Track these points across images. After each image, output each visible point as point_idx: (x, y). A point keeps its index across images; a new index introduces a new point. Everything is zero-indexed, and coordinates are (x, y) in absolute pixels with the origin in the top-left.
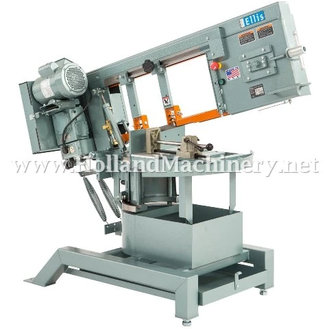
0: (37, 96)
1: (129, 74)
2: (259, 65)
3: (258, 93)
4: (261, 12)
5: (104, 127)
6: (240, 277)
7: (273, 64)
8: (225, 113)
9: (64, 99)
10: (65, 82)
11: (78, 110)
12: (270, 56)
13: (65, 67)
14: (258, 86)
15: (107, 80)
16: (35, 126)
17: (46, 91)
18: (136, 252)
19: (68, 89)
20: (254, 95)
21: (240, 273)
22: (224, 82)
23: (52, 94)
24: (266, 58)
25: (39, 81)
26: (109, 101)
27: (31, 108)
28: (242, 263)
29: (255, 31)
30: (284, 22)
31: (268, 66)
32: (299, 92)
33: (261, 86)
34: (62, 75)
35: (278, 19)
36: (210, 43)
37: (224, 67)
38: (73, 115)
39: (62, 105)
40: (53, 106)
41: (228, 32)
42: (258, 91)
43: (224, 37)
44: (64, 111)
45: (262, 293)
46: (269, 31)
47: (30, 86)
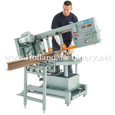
1: (47, 36)
2: (88, 34)
3: (87, 42)
4: (88, 20)
5: (40, 51)
7: (91, 34)
8: (77, 47)
10: (29, 38)
11: (32, 46)
12: (91, 32)
13: (29, 34)
14: (87, 40)
17: (23, 41)
18: (51, 86)
19: (30, 40)
20: (85, 42)
22: (77, 39)
23: (25, 42)
24: (89, 33)
25: (21, 38)
26: (41, 44)
27: (18, 46)
28: (79, 88)
29: (86, 25)
30: (95, 23)
31: (90, 35)
32: (99, 42)
33: (88, 40)
35: (93, 22)
38: (30, 48)
39: (28, 45)
40: (25, 45)
41: (78, 25)
43: (77, 27)
44: (28, 47)
45: (84, 96)
46: (90, 25)
47: (18, 39)
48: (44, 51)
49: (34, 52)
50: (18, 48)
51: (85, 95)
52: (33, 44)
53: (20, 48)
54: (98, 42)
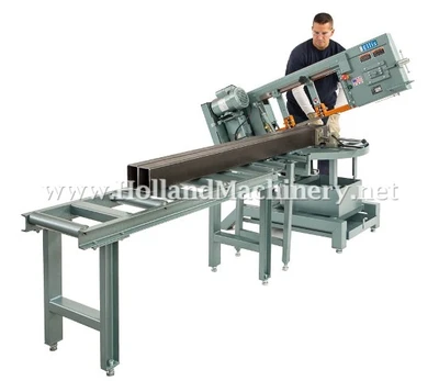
1: (279, 91)
2: (377, 73)
3: (377, 90)
4: (374, 41)
5: (266, 128)
7: (387, 72)
8: (355, 106)
9: (235, 111)
10: (237, 99)
12: (384, 67)
13: (235, 91)
14: (376, 87)
15: (261, 96)
16: (216, 130)
17: (222, 106)
19: (238, 103)
20: (374, 93)
22: (352, 87)
23: (227, 109)
24: (381, 69)
25: (215, 101)
26: (264, 111)
28: (360, 212)
29: (371, 53)
30: (391, 46)
32: (407, 87)
33: (380, 86)
35: (387, 44)
38: (241, 121)
39: (235, 115)
41: (351, 56)
43: (349, 59)
44: (235, 119)
45: (372, 231)
46: (382, 52)
47: (209, 105)
48: (275, 125)
49: (250, 132)
50: (213, 125)
51: (374, 227)
52: (246, 112)
53: (217, 124)
54: (404, 89)
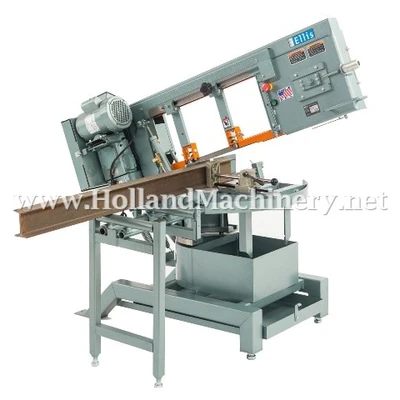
0: (81, 133)
6: (300, 308)
21: (300, 305)
34: (108, 109)
36: (259, 65)
37: (276, 88)
42: (313, 109)
